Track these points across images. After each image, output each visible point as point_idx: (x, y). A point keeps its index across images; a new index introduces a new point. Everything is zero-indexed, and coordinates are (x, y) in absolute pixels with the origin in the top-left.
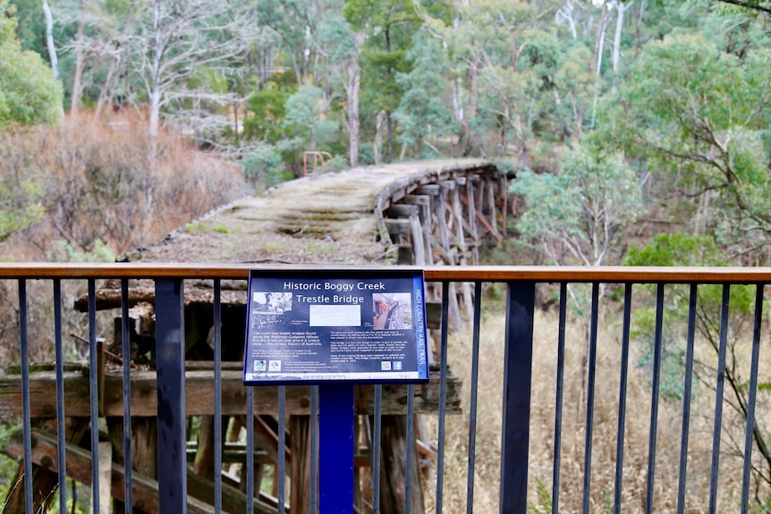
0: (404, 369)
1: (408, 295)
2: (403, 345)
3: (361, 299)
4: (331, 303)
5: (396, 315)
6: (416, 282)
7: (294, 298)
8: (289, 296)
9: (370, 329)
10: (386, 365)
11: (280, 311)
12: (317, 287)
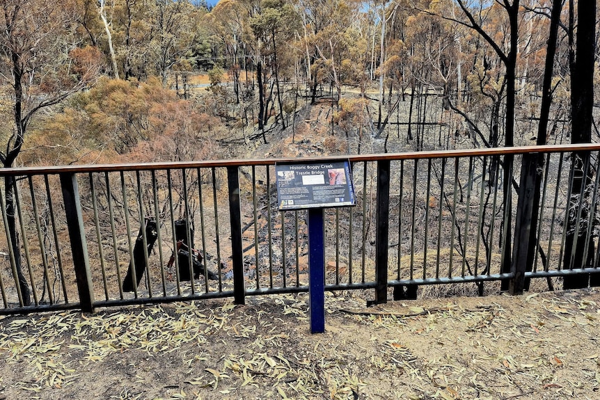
0: (345, 201)
1: (343, 169)
2: (343, 191)
3: (324, 172)
4: (311, 174)
5: (339, 178)
6: (346, 163)
7: (295, 173)
8: (293, 172)
9: (329, 185)
10: (337, 200)
11: (290, 179)
12: (304, 168)
